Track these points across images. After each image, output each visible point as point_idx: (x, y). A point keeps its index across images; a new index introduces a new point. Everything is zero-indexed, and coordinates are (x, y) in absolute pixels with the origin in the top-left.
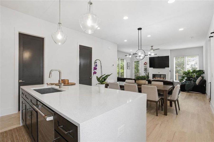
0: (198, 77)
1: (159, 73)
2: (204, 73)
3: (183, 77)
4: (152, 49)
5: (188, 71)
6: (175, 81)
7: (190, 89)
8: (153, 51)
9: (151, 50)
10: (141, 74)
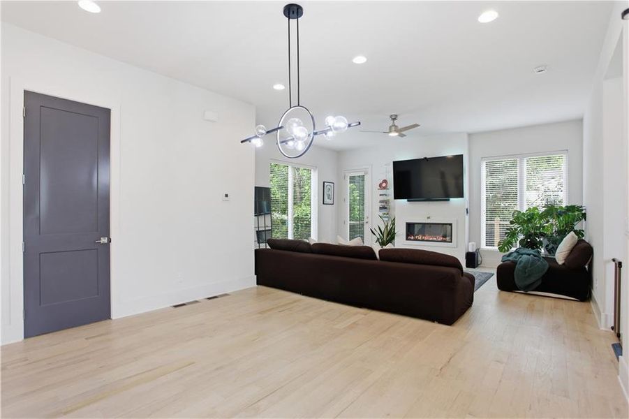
0: (562, 233)
1: (429, 218)
2: (584, 216)
3: (512, 234)
4: (393, 128)
5: (530, 209)
6: (483, 246)
7: (532, 284)
8: (396, 134)
9: (390, 132)
10: (370, 222)
